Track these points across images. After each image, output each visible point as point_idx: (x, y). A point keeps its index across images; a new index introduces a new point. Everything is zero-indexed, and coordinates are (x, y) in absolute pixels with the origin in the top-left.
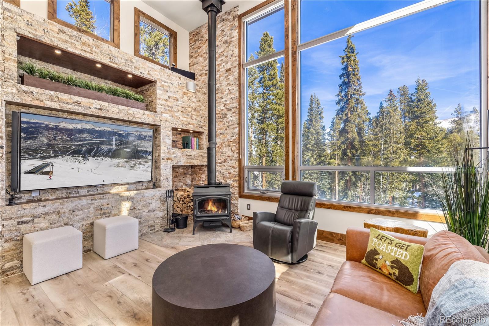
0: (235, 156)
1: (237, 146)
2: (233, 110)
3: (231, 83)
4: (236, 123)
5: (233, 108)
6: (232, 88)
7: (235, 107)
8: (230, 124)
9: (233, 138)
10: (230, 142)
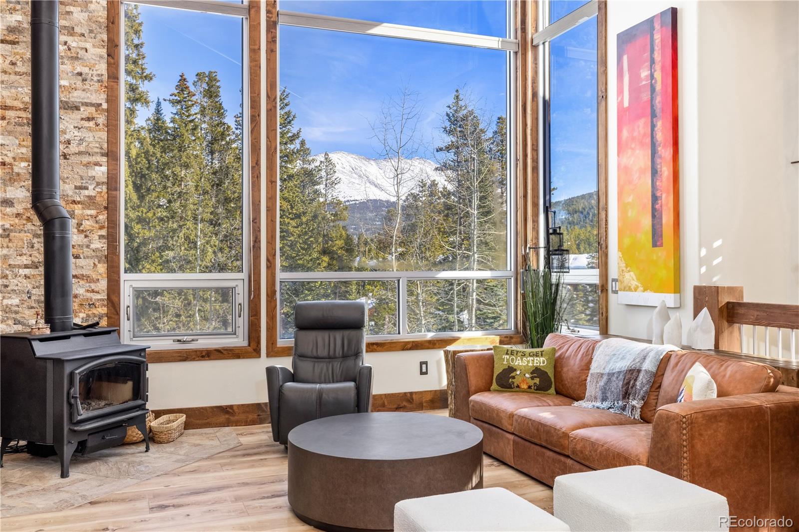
0: (92, 246)
1: (103, 217)
2: (85, 112)
3: (78, 30)
4: (98, 150)
5: (86, 104)
6: (83, 45)
7: (92, 105)
8: (73, 148)
9: (86, 192)
10: (74, 202)
